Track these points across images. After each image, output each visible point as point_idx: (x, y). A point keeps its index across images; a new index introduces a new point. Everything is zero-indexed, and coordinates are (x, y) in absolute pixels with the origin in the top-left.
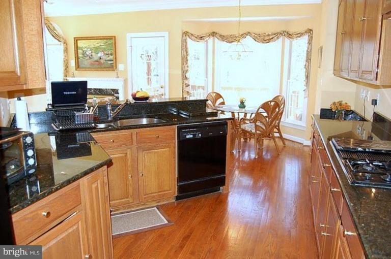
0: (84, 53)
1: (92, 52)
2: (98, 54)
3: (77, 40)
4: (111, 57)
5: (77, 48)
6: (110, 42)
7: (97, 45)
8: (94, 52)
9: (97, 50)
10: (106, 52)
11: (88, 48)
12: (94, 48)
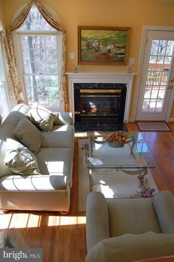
0: (88, 45)
1: (99, 44)
2: (107, 46)
3: (81, 29)
4: (123, 51)
5: (80, 38)
6: (123, 34)
7: (107, 36)
8: (102, 45)
9: (106, 42)
10: (116, 45)
11: (95, 39)
12: (102, 39)
